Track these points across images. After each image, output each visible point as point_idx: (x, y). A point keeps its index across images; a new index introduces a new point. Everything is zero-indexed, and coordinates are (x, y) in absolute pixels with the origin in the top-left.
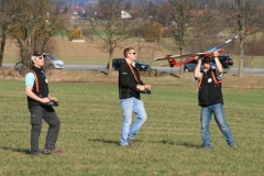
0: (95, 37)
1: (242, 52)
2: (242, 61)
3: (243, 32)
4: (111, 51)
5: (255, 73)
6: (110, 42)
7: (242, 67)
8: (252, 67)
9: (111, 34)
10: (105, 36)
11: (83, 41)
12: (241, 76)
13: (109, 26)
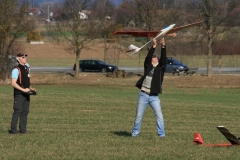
0: (61, 38)
1: (210, 51)
2: (210, 61)
3: (211, 31)
4: (78, 53)
5: (223, 72)
6: (77, 44)
7: (210, 67)
8: (220, 67)
9: (77, 34)
10: (71, 38)
11: (42, 43)
12: (210, 75)
13: (75, 27)
